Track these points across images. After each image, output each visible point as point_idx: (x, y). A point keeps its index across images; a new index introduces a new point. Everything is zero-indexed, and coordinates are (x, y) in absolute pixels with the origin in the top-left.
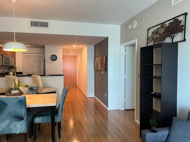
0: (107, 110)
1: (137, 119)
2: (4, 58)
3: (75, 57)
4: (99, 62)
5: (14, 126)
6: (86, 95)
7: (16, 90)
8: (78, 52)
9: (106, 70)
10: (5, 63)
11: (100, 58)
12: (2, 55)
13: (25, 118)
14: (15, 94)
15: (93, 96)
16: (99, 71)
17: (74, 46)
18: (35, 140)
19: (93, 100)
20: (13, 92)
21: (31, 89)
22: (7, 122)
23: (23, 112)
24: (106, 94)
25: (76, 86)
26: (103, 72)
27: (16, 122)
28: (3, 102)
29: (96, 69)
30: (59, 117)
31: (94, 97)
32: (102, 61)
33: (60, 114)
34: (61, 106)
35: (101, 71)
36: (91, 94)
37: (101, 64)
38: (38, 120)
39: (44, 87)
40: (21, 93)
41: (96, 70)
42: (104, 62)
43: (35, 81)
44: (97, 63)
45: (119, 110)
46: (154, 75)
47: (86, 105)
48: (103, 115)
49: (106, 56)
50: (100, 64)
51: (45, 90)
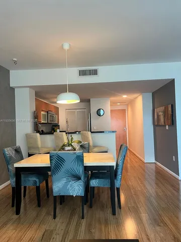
0: (178, 180)
2: (49, 115)
3: (124, 111)
4: (161, 114)
5: (71, 186)
6: (142, 159)
7: (69, 146)
8: (127, 105)
9: (173, 124)
10: (50, 121)
11: (162, 108)
12: (48, 112)
13: (82, 178)
14: (68, 150)
16: (161, 126)
17: (125, 96)
19: (153, 167)
20: (67, 148)
21: (82, 147)
22: (64, 181)
23: (80, 171)
24: (174, 157)
26: (167, 127)
27: (73, 182)
29: (156, 124)
30: (119, 182)
31: (154, 161)
32: (165, 112)
33: (120, 178)
34: (120, 168)
35: (165, 126)
37: (164, 116)
38: (94, 183)
39: (95, 146)
40: (75, 150)
42: (170, 112)
43: (85, 138)
44: (158, 116)
48: (172, 186)
49: (172, 105)
50: (162, 117)
51: (96, 149)
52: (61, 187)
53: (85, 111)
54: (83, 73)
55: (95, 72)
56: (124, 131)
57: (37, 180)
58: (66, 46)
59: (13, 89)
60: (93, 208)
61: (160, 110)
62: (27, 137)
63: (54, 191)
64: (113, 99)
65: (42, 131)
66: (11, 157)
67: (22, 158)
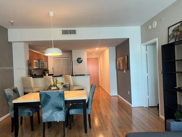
0: (131, 107)
1: (161, 115)
2: (40, 62)
3: (97, 59)
4: (121, 62)
5: (55, 115)
6: (109, 93)
7: (54, 86)
8: (100, 54)
9: (128, 69)
10: (41, 67)
11: (122, 58)
12: (39, 60)
13: (63, 109)
14: (54, 90)
15: (117, 94)
16: (121, 70)
17: (97, 49)
18: (70, 129)
19: (116, 99)
20: (53, 88)
21: (65, 86)
22: (50, 111)
23: (62, 104)
24: (129, 92)
25: (99, 86)
26: (125, 71)
27: (57, 112)
28: (47, 95)
30: (89, 110)
32: (123, 61)
33: (90, 107)
34: (90, 100)
35: (123, 70)
36: (114, 92)
37: (123, 64)
38: (72, 112)
39: (75, 86)
40: (59, 89)
41: (118, 70)
42: (126, 61)
43: (67, 80)
44: (119, 64)
45: (143, 107)
46: (177, 70)
47: (110, 102)
48: (127, 111)
49: (127, 56)
50: (121, 64)
51: (75, 88)
52: (48, 116)
53: (68, 59)
54: (65, 32)
55: (74, 32)
56: (98, 74)
57: (31, 112)
58: (52, 14)
60: (72, 129)
61: (120, 59)
62: (23, 80)
63: (43, 119)
64: (89, 50)
65: (35, 74)
66: (10, 96)
67: (19, 96)
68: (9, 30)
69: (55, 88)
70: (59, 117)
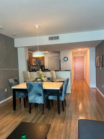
2: (37, 61)
4: (98, 60)
5: (37, 99)
9: (103, 66)
10: (38, 64)
11: (98, 57)
12: (37, 59)
13: (42, 95)
15: (95, 87)
16: (98, 67)
17: (80, 49)
18: (49, 109)
21: (48, 79)
22: (33, 96)
23: (41, 92)
25: (84, 79)
26: (101, 68)
27: (38, 97)
28: (31, 85)
33: (63, 96)
37: (99, 62)
38: (51, 98)
42: (101, 60)
43: (52, 74)
48: (99, 101)
49: (102, 55)
51: (58, 80)
52: (32, 99)
53: (58, 58)
54: (51, 39)
55: (57, 38)
56: (83, 69)
57: (24, 95)
58: (37, 27)
59: (16, 48)
60: (50, 110)
63: (29, 101)
64: (73, 51)
65: (34, 69)
66: (12, 83)
67: (19, 84)
68: (15, 40)
69: (39, 80)
70: (40, 100)
